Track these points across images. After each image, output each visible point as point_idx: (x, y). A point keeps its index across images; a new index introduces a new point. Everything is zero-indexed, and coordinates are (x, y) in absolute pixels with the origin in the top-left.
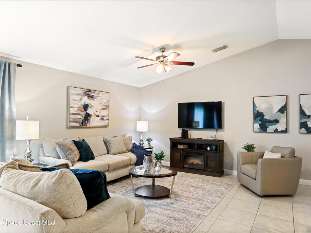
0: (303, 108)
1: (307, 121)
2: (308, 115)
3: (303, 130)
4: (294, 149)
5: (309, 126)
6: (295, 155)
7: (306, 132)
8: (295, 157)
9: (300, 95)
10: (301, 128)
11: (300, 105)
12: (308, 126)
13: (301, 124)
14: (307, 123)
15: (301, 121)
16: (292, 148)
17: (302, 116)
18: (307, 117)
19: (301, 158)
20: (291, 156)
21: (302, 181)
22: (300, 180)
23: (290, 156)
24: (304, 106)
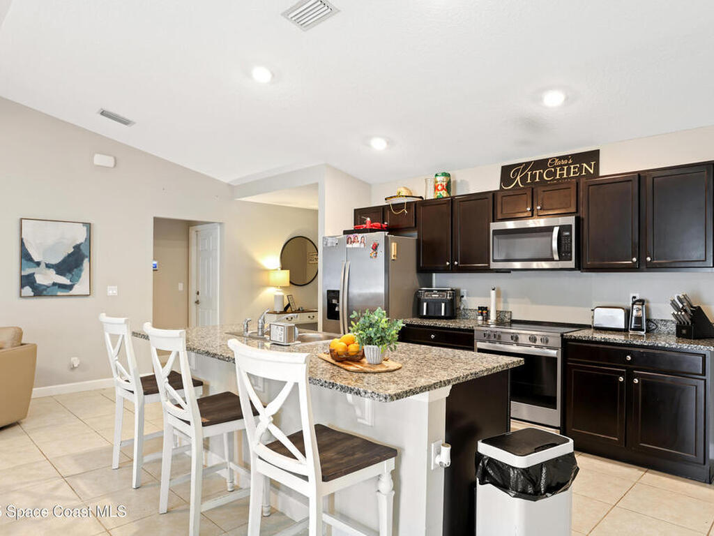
0: (28, 246)
1: (34, 274)
2: (36, 260)
3: (28, 291)
4: (20, 329)
5: (38, 282)
6: (23, 342)
7: (32, 294)
8: (22, 345)
9: (21, 219)
10: (22, 286)
11: (22, 240)
12: (35, 281)
13: (22, 277)
14: (35, 276)
15: (24, 273)
16: (18, 328)
17: (25, 262)
18: (35, 265)
19: (35, 345)
20: (15, 345)
21: (37, 392)
22: (34, 389)
23: (13, 344)
24: (30, 243)
